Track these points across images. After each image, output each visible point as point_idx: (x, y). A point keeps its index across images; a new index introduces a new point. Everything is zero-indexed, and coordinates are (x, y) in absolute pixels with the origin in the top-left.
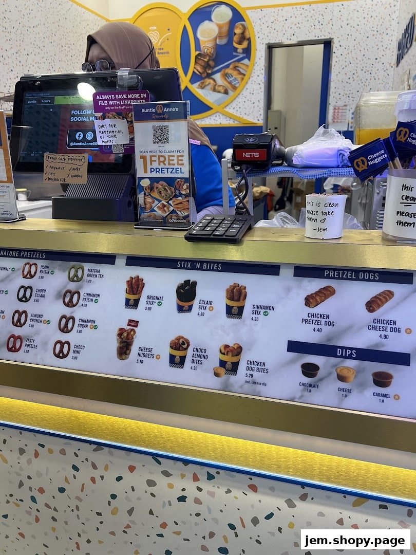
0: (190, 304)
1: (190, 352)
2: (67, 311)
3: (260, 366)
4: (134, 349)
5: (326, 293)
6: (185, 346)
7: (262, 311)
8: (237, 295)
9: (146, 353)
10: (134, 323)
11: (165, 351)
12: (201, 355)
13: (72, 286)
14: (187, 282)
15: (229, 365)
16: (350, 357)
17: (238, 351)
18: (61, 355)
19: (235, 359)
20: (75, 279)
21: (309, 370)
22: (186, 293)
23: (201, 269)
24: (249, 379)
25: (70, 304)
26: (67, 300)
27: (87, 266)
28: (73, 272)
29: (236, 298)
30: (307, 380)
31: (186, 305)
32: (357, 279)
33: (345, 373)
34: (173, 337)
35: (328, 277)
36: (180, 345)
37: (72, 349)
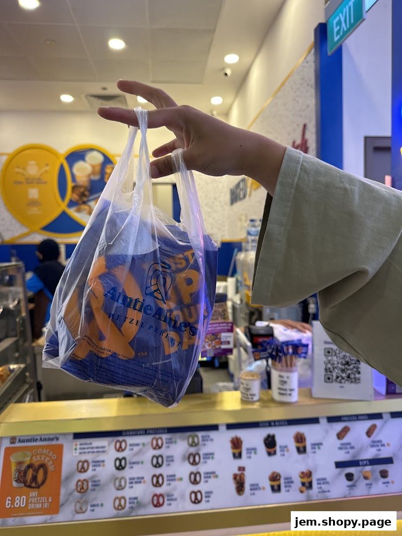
0: (274, 449)
1: (282, 481)
2: (194, 469)
3: (322, 481)
4: (247, 487)
5: (346, 430)
6: (278, 478)
7: (317, 447)
8: (300, 439)
9: (255, 487)
10: (242, 469)
11: (267, 484)
12: (289, 481)
13: (193, 450)
14: (269, 436)
15: (307, 484)
16: (366, 465)
17: (309, 474)
18: (196, 501)
19: (309, 480)
21: (349, 477)
22: (270, 443)
23: (275, 425)
24: (320, 490)
25: (194, 463)
26: (191, 460)
27: (200, 434)
28: (190, 440)
29: (300, 440)
30: (350, 483)
31: (272, 450)
32: (358, 420)
33: (367, 475)
34: (269, 473)
35: (344, 421)
36: (275, 477)
37: (204, 495)
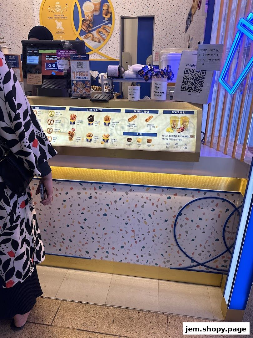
0: (92, 122)
1: (93, 138)
2: (49, 127)
3: (115, 140)
4: (74, 138)
5: (134, 117)
6: (91, 136)
7: (115, 124)
8: (107, 119)
9: (79, 138)
10: (74, 130)
11: (86, 138)
12: (97, 138)
13: (50, 118)
14: (91, 116)
15: (106, 141)
16: (141, 135)
17: (109, 136)
19: (107, 139)
20: (52, 116)
21: (129, 140)
22: (91, 119)
23: (95, 111)
24: (111, 144)
25: (50, 124)
26: (49, 123)
27: (55, 111)
28: (50, 113)
29: (107, 120)
30: (129, 143)
31: (91, 123)
32: (143, 113)
33: (139, 140)
34: (87, 133)
35: (135, 112)
36: (90, 136)
37: (52, 139)
